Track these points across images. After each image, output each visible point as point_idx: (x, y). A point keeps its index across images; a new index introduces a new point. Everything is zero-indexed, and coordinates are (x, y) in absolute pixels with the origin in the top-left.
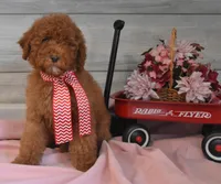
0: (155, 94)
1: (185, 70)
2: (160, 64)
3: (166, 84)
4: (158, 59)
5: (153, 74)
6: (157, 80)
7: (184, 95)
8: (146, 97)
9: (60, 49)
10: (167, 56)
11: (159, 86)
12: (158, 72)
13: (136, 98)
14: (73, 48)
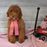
8: (45, 28)
13: (43, 28)
14: (18, 13)
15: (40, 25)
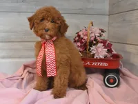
0: (80, 53)
1: (94, 42)
3: (86, 49)
4: (82, 36)
7: (94, 55)
10: (86, 35)
12: (82, 43)
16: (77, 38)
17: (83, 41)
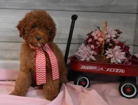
0: (93, 58)
1: (111, 45)
2: (97, 40)
3: (100, 53)
4: (96, 38)
5: (93, 46)
6: (95, 50)
7: (110, 59)
8: (88, 59)
9: (41, 33)
10: (101, 36)
11: (95, 53)
12: (96, 45)
13: (83, 60)
15: (77, 54)
16: (90, 40)
17: (97, 43)
